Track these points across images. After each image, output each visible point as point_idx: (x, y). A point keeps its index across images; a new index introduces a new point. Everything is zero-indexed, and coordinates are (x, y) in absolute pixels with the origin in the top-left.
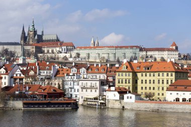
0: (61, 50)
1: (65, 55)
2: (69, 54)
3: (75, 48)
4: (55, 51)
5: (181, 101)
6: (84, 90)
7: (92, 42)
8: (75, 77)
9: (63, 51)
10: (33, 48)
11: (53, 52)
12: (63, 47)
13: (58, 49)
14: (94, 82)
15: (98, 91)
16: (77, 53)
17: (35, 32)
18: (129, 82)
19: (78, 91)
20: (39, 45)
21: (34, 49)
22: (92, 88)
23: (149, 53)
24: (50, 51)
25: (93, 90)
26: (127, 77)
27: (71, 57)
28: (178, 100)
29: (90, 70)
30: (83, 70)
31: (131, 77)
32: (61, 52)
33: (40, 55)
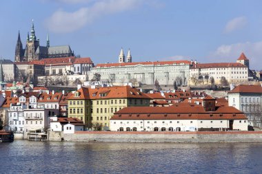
0: (72, 69)
2: (85, 76)
3: (93, 66)
4: (64, 72)
5: (125, 130)
6: (29, 122)
7: (121, 56)
8: (21, 107)
9: (77, 72)
10: (31, 67)
11: (61, 73)
12: (76, 66)
13: (68, 68)
14: (39, 113)
15: (43, 122)
16: (96, 74)
17: (36, 43)
18: (82, 112)
19: (23, 123)
20: (41, 62)
21: (32, 70)
22: (37, 119)
23: (204, 71)
24: (57, 72)
25: (39, 122)
26: (80, 106)
27: (87, 80)
28: (121, 129)
29: (41, 99)
30: (33, 99)
31: (83, 106)
32: (72, 73)
33: (42, 77)
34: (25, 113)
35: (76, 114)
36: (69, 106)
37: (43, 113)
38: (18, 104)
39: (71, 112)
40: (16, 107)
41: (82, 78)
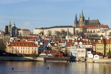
0: (99, 30)
1: (102, 34)
2: (105, 33)
3: (109, 29)
4: (96, 31)
9: (101, 31)
10: (81, 29)
11: (94, 32)
12: (101, 29)
13: (98, 30)
14: (83, 49)
16: (110, 33)
18: (102, 50)
19: (76, 54)
24: (93, 31)
27: (106, 35)
29: (84, 43)
30: (81, 43)
31: (103, 47)
33: (86, 34)
34: (77, 49)
35: (100, 50)
36: (97, 47)
37: (85, 49)
38: (74, 45)
39: (97, 50)
40: (73, 47)
41: (104, 34)
